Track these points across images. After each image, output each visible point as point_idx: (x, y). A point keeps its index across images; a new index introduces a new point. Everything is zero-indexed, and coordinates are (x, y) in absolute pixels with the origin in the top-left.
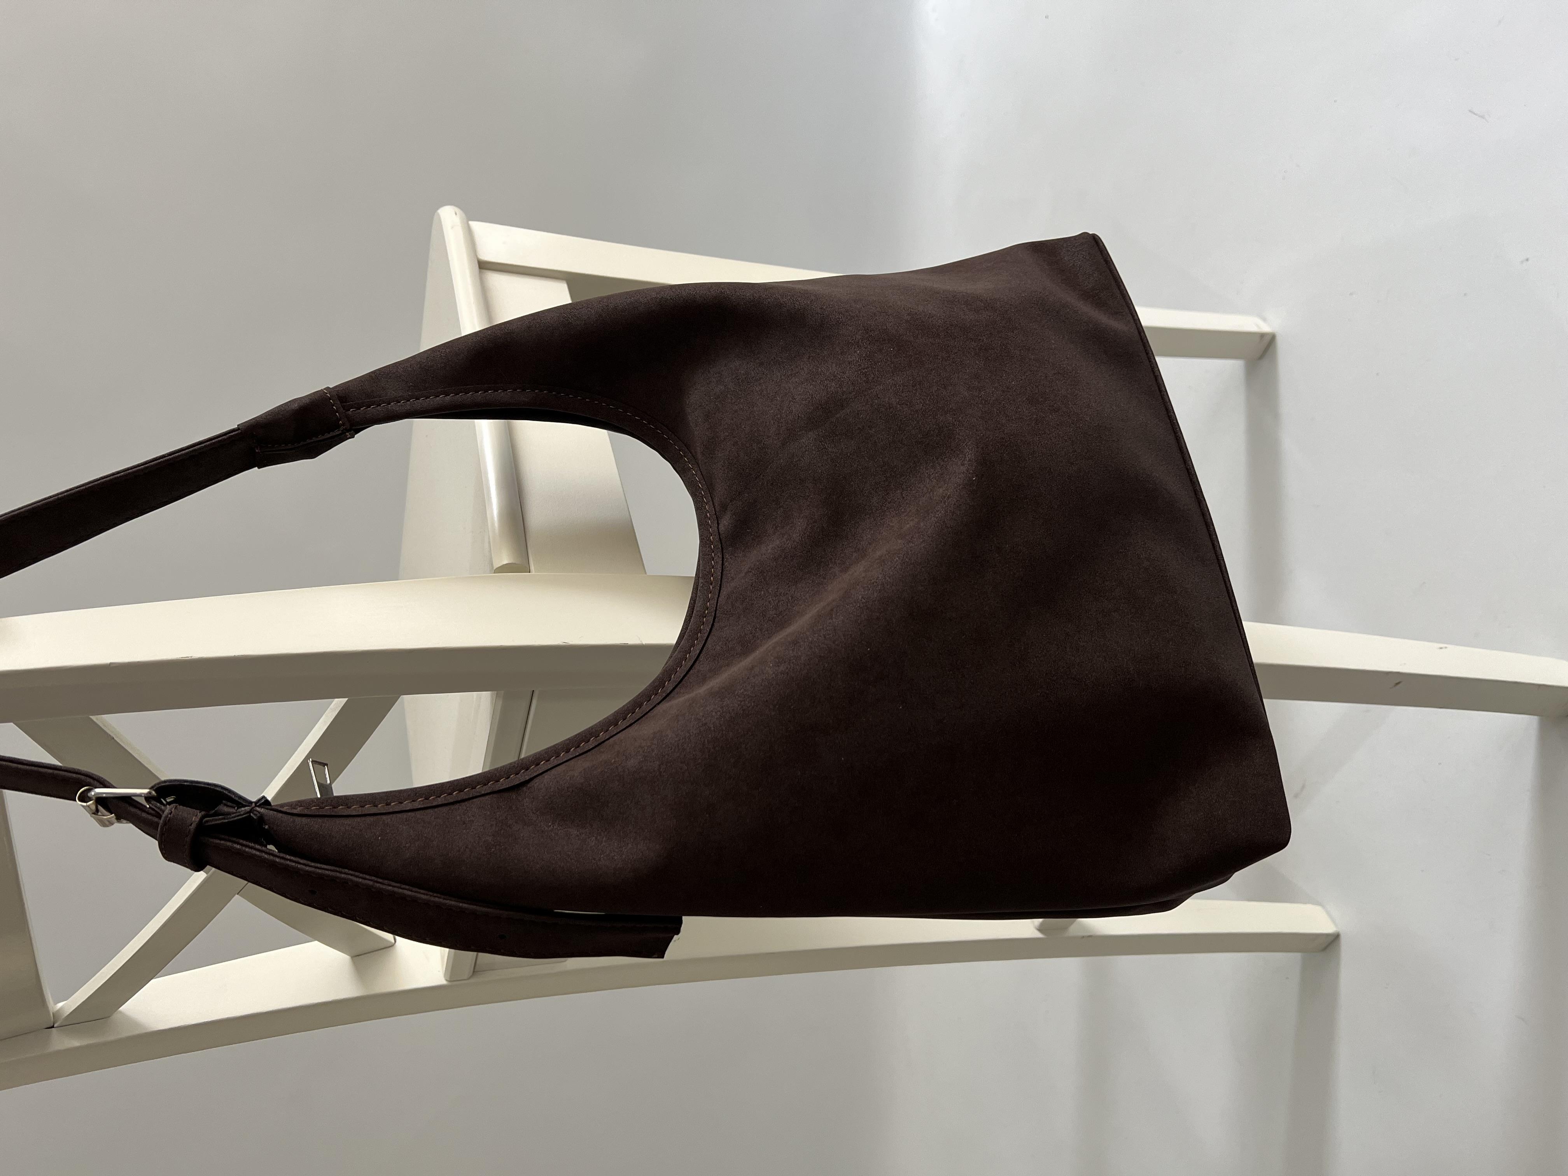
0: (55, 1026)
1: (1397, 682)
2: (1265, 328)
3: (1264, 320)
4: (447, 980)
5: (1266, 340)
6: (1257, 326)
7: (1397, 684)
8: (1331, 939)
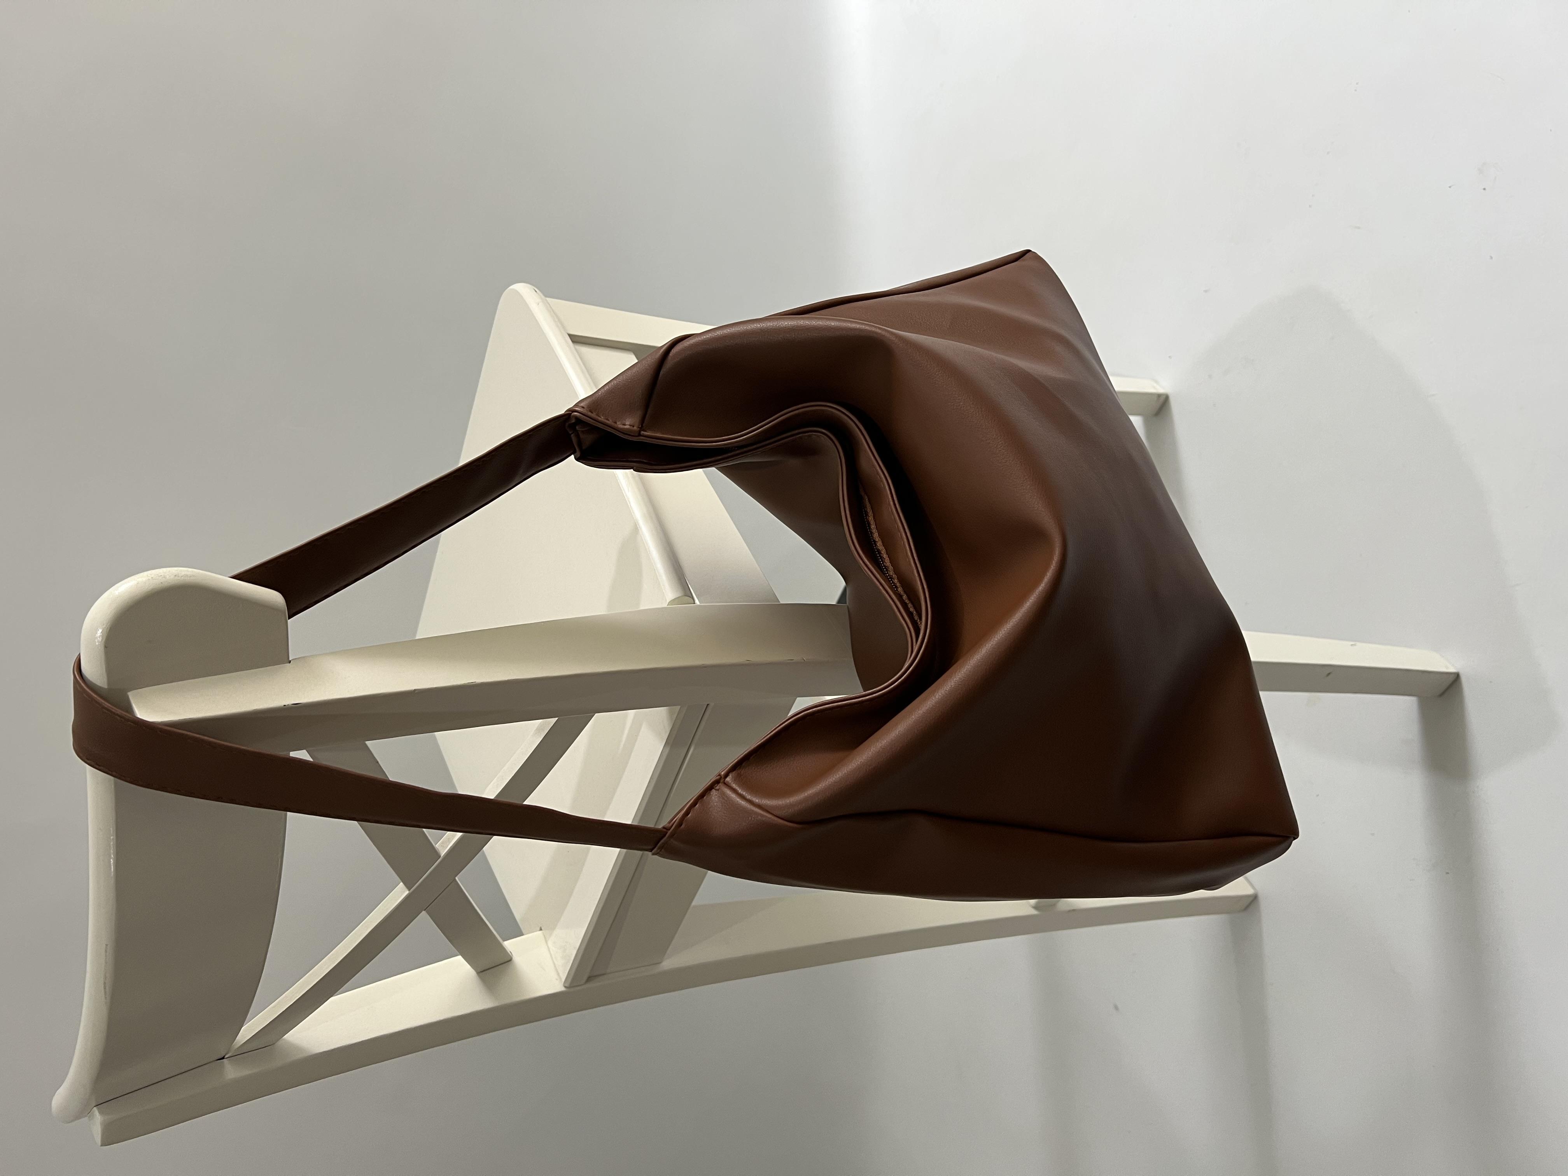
0: (229, 1057)
1: (1329, 672)
2: (1161, 391)
3: (1156, 382)
4: (565, 987)
5: (1162, 399)
6: (1154, 387)
8: (1251, 899)
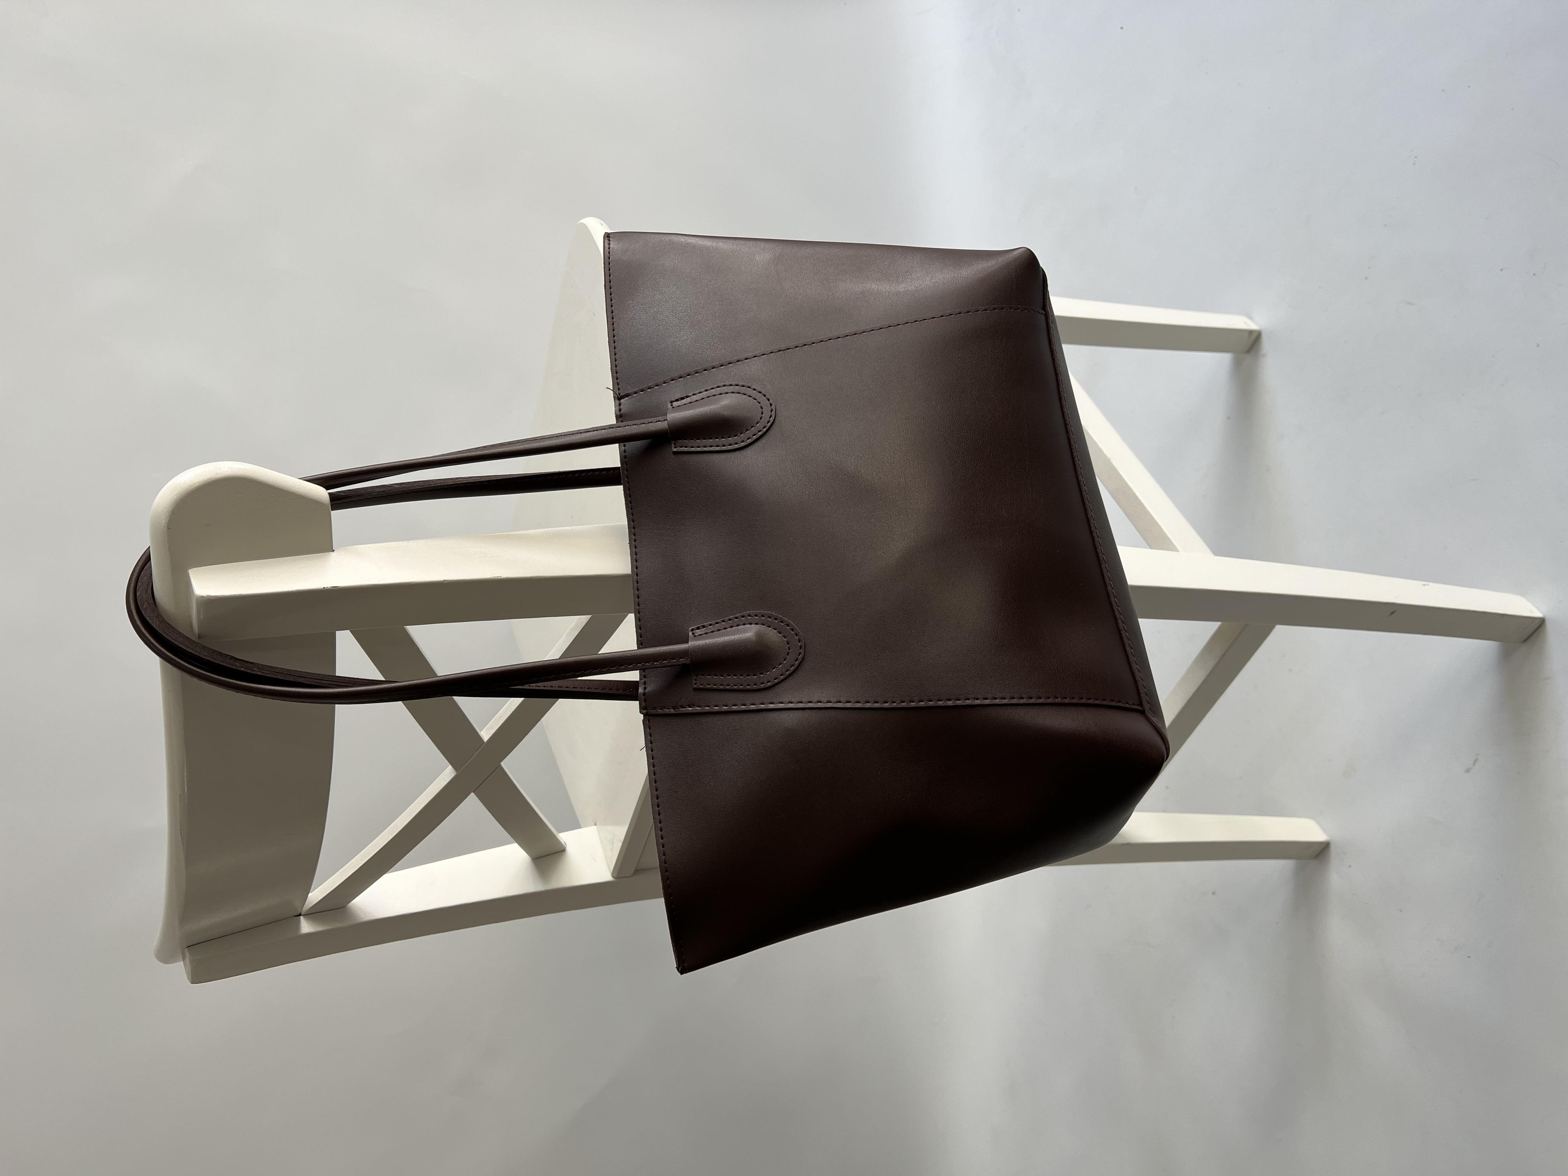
0: (302, 914)
1: (1392, 611)
2: (1253, 326)
3: (1251, 318)
4: (613, 877)
5: (1254, 335)
6: (1246, 323)
7: (1393, 613)
8: (1323, 846)
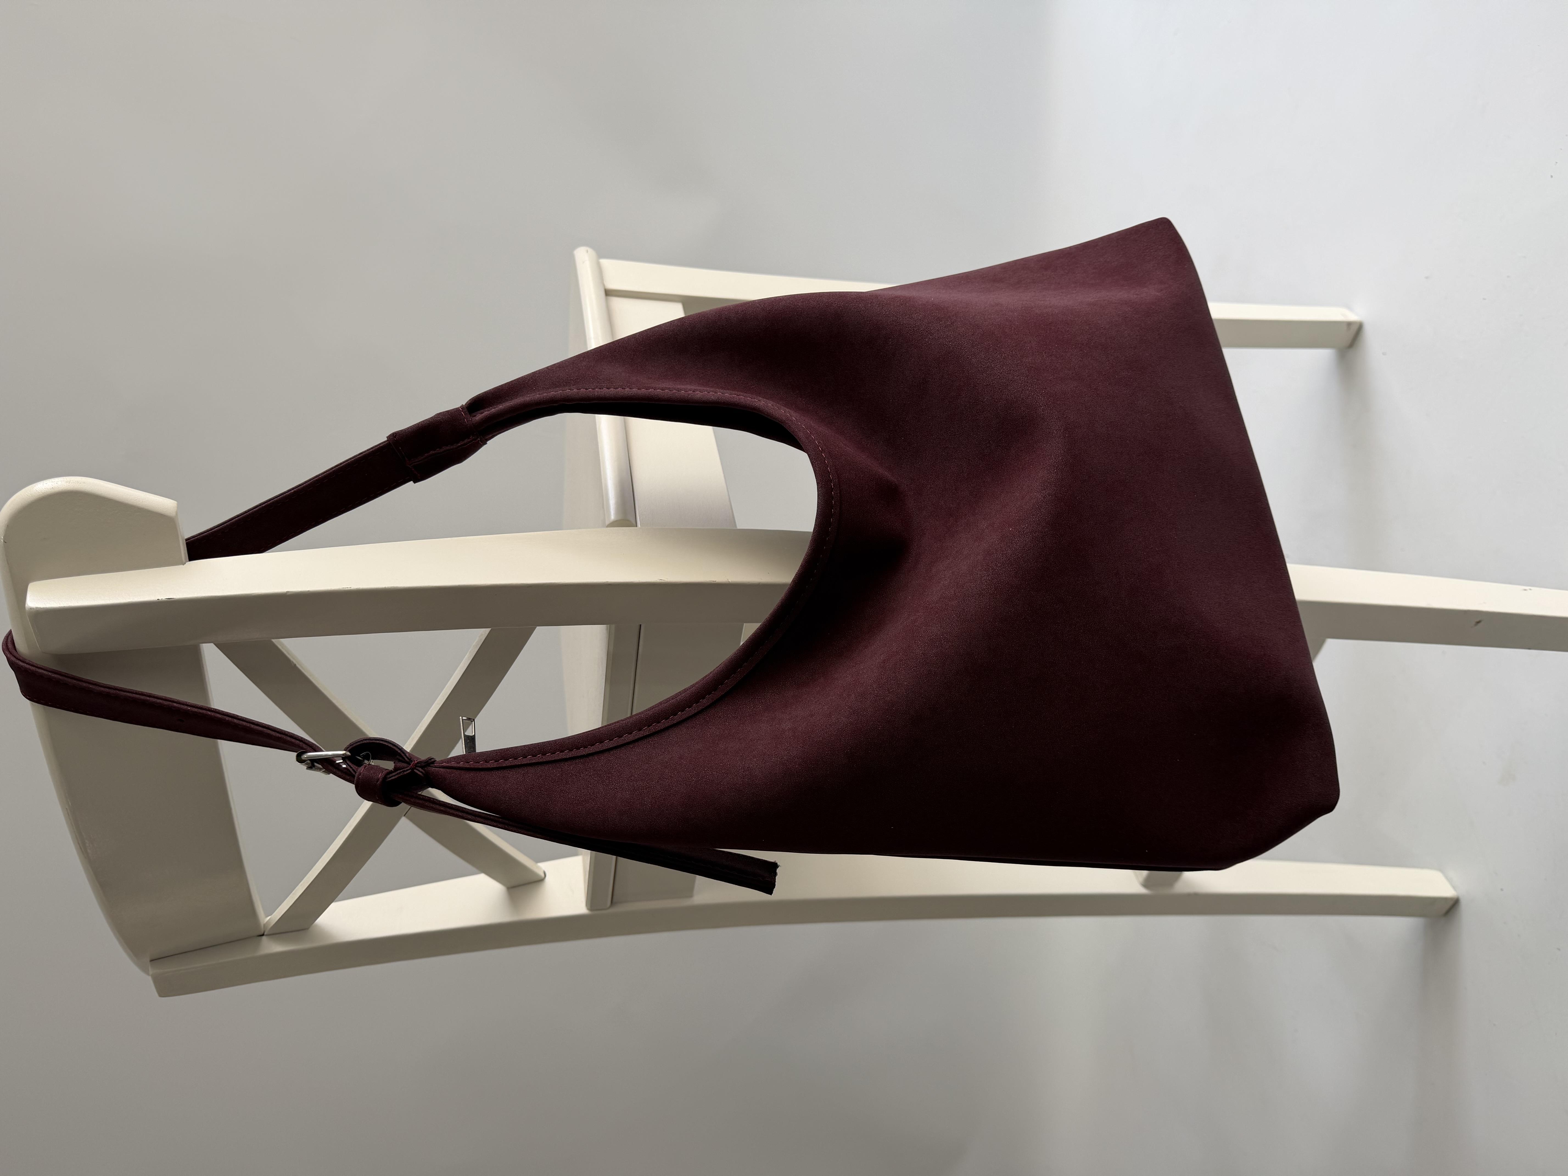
0: (265, 933)
1: (1478, 620)
2: (1352, 317)
3: (1351, 309)
4: (588, 909)
5: (1354, 328)
6: (1345, 314)
8: (1451, 903)
